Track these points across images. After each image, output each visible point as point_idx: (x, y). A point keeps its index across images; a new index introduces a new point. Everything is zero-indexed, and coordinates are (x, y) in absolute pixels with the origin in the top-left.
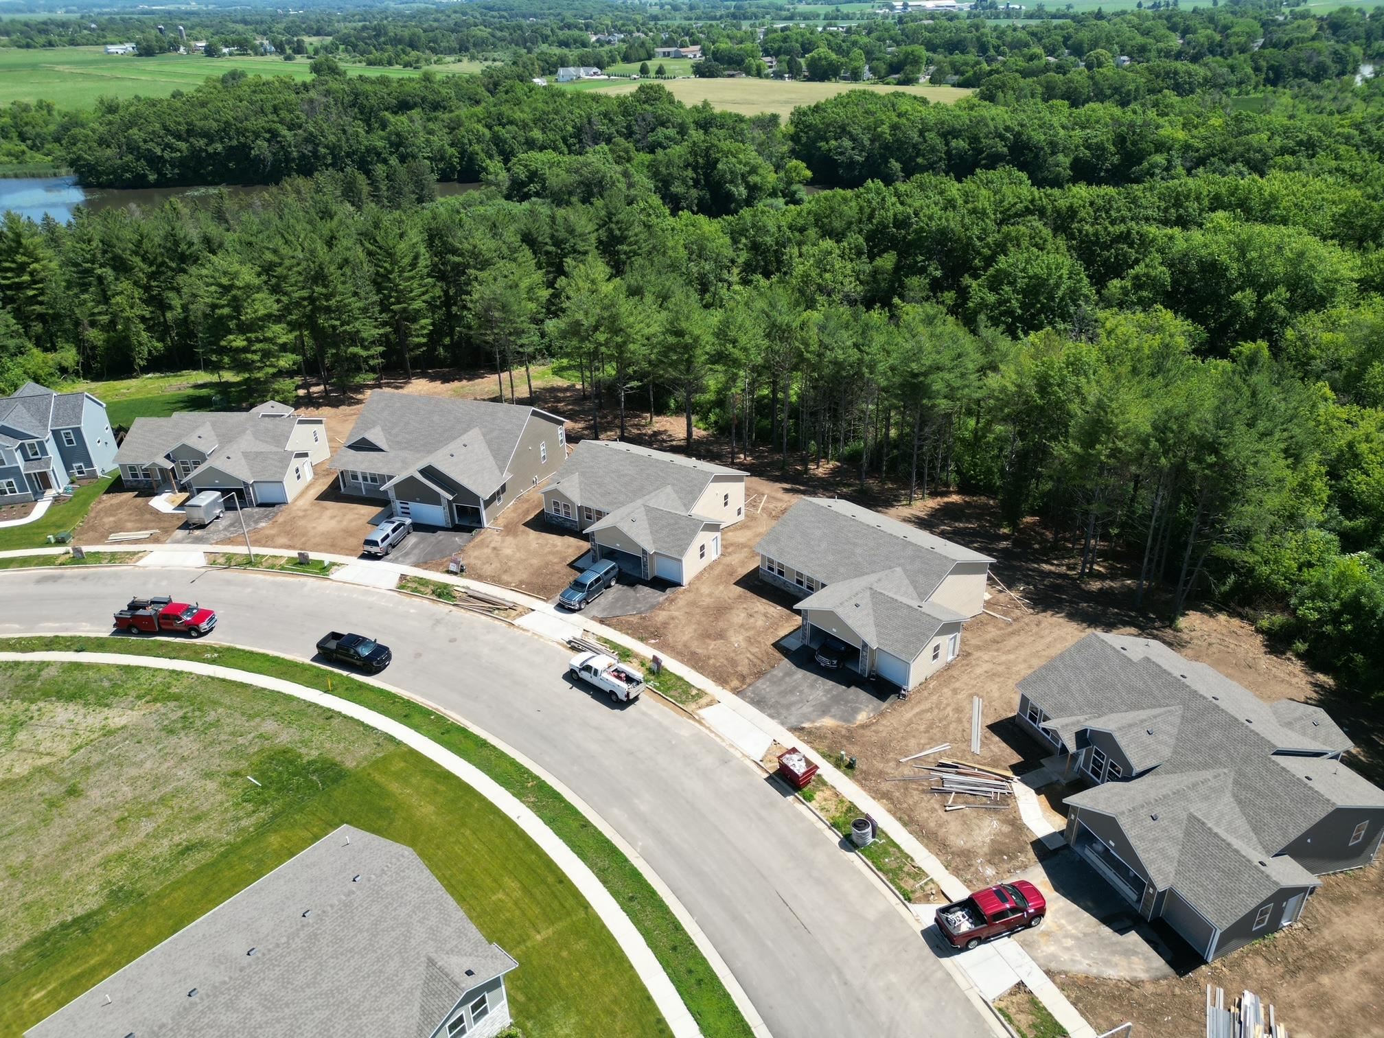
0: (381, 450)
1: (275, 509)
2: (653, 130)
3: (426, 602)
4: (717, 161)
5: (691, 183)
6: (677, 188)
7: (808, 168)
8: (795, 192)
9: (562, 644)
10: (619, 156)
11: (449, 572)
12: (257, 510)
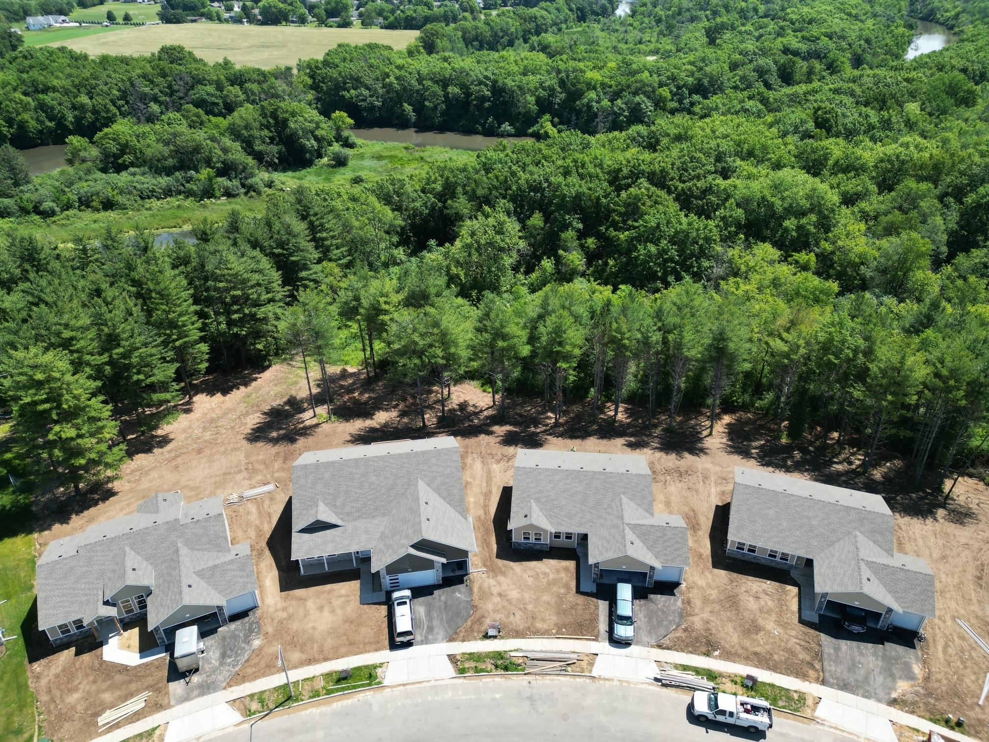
0: (335, 526)
1: (251, 617)
2: (192, 88)
3: (497, 679)
4: (286, 120)
5: (268, 140)
6: (258, 147)
7: (349, 116)
8: (347, 138)
9: (652, 684)
10: (192, 121)
11: (486, 636)
12: (233, 626)
